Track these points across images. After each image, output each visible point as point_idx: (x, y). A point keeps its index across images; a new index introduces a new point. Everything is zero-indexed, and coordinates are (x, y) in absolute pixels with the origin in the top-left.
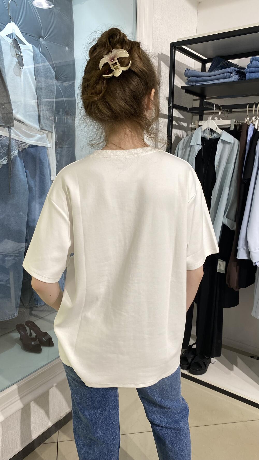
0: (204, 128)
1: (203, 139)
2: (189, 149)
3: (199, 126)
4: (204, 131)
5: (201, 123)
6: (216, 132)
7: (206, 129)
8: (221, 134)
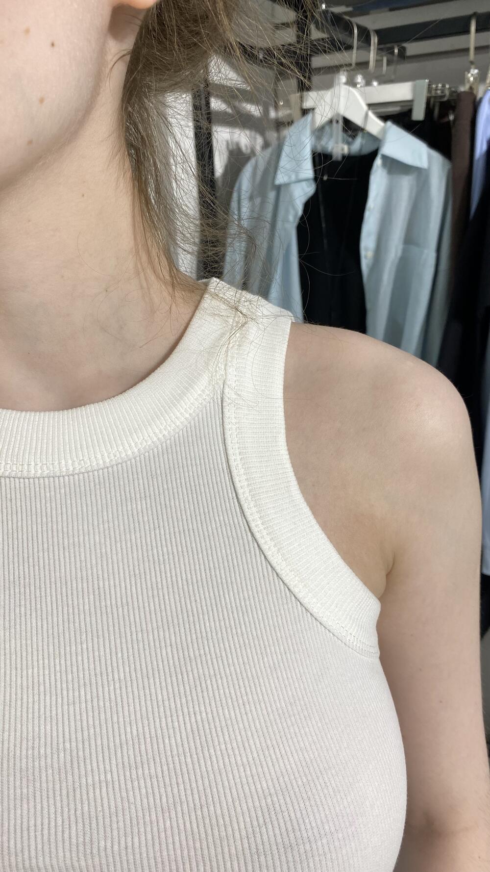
0: (321, 116)
1: (321, 159)
2: (272, 195)
3: (305, 112)
4: (322, 129)
5: (311, 99)
6: (362, 130)
7: (331, 122)
8: (380, 137)
